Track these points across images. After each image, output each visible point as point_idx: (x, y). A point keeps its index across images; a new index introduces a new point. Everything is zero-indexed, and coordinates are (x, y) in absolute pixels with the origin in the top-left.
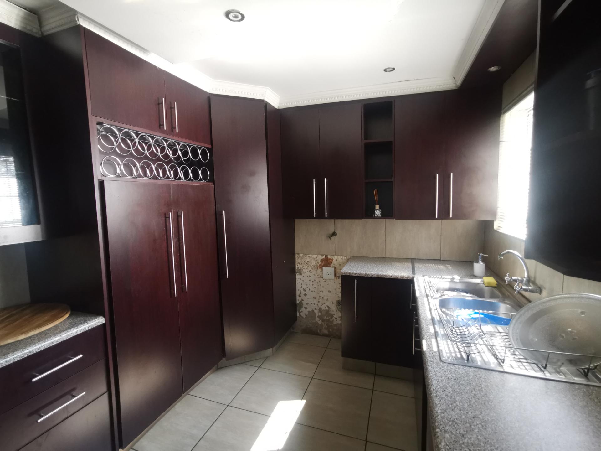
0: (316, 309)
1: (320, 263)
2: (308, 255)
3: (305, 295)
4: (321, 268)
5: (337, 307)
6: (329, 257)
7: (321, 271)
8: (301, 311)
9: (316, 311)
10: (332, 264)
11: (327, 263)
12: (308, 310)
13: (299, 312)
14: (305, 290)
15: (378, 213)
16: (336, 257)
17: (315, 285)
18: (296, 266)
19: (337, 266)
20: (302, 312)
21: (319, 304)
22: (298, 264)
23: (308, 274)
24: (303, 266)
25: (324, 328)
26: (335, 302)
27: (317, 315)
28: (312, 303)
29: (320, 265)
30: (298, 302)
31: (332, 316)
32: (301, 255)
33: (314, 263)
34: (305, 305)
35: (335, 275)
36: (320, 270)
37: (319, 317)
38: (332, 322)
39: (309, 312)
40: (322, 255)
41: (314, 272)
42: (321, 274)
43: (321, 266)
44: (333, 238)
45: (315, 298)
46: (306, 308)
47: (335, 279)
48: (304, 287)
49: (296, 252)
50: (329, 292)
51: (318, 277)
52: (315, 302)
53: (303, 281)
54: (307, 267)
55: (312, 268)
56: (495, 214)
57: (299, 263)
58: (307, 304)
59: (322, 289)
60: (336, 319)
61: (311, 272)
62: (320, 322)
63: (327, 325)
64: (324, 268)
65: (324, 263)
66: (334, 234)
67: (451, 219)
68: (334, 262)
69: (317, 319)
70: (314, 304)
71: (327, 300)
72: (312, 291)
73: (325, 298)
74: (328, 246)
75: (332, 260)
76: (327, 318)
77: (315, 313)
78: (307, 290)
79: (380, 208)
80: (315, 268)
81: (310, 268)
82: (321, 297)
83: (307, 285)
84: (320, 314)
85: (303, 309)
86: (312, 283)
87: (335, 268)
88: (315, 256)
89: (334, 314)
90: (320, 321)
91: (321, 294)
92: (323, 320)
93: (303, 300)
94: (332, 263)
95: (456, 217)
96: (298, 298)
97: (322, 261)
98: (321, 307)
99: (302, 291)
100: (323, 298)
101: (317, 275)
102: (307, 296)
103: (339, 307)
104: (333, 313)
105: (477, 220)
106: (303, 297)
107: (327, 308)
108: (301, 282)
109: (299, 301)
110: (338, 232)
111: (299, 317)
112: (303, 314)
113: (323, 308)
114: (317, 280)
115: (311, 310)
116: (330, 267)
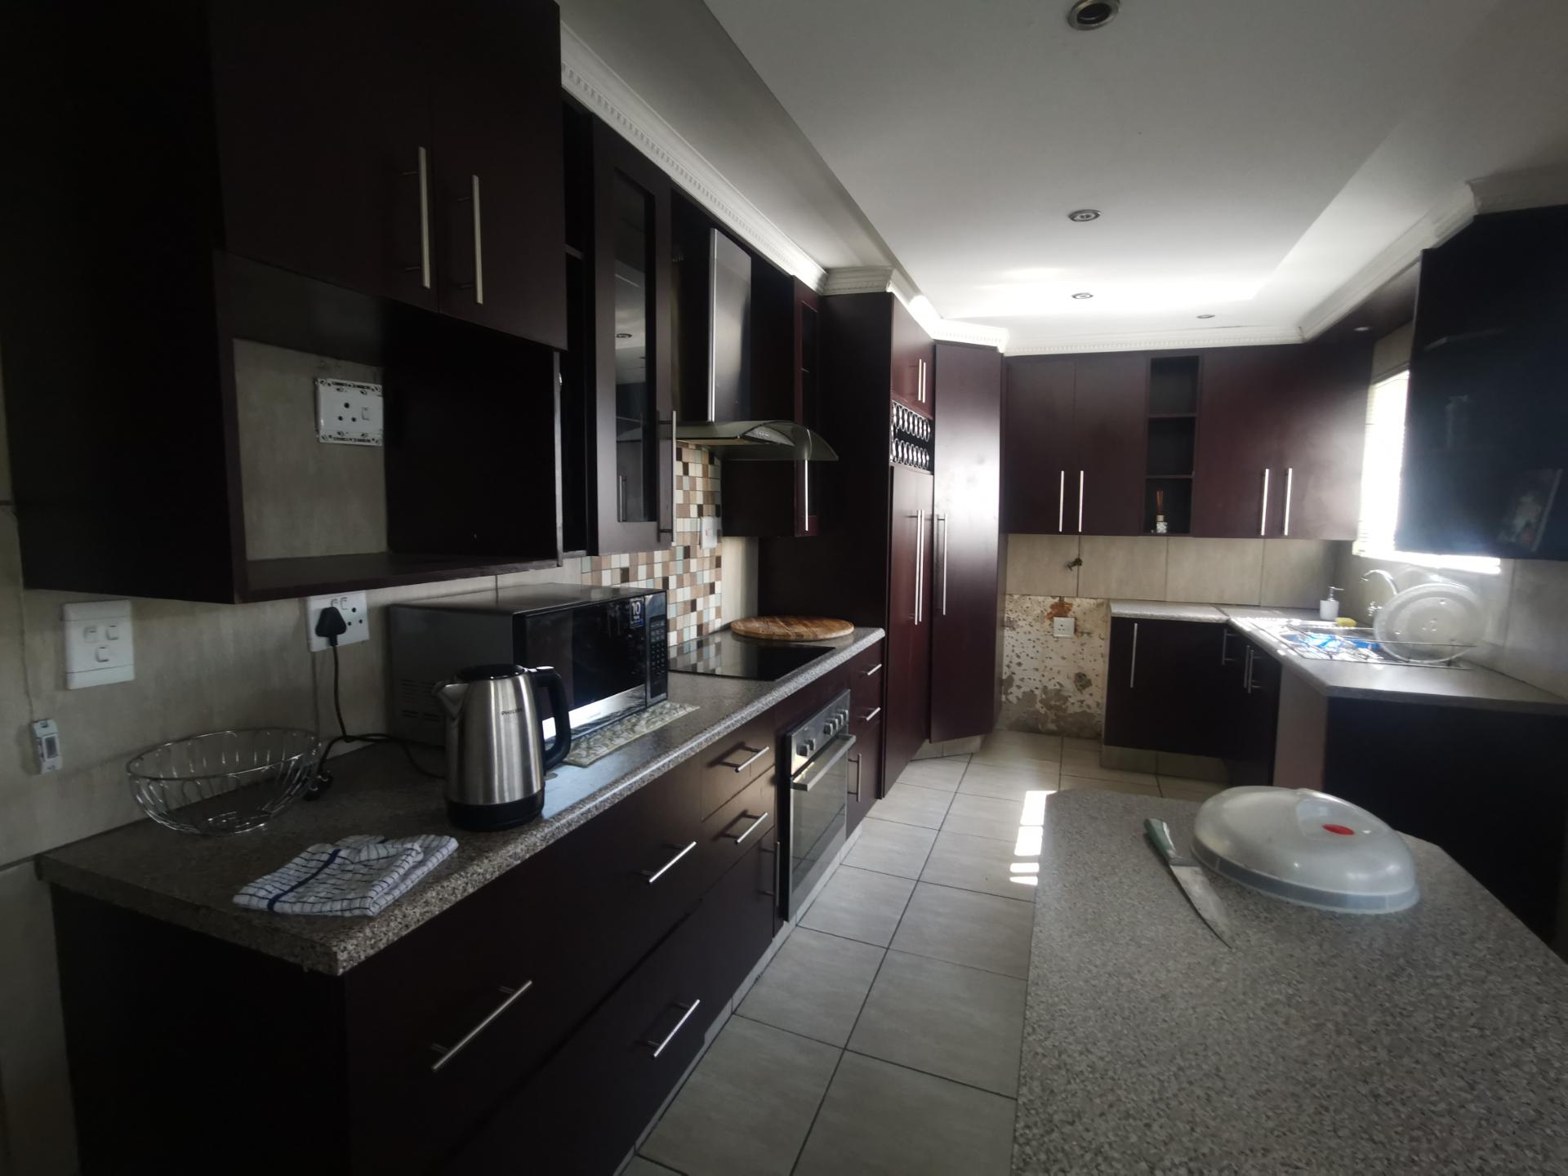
0: (1037, 688)
1: (1049, 610)
2: (1028, 597)
3: (1019, 664)
4: (1051, 619)
5: (1076, 686)
6: (1066, 600)
7: (1050, 625)
8: (1009, 691)
9: (1037, 692)
10: (1071, 613)
11: (1061, 609)
12: (1022, 690)
13: (1007, 694)
14: (1018, 657)
15: (1161, 527)
16: (1078, 600)
17: (1039, 648)
18: (1006, 615)
19: (1079, 615)
20: (1011, 693)
21: (1043, 679)
22: (1009, 613)
23: (1028, 628)
24: (1018, 616)
25: (1049, 720)
26: (1072, 675)
27: (1039, 698)
28: (1030, 679)
29: (1048, 614)
30: (1004, 677)
31: (1066, 699)
32: (1016, 597)
33: (1038, 611)
34: (1017, 682)
35: (1076, 630)
36: (1048, 622)
37: (1042, 701)
38: (1066, 710)
39: (1024, 693)
40: (1053, 597)
41: (1037, 626)
42: (1050, 630)
43: (1051, 616)
44: (1075, 568)
45: (1037, 670)
46: (1019, 687)
47: (1076, 638)
48: (1018, 650)
49: (1008, 591)
50: (1064, 658)
51: (1043, 634)
52: (1037, 676)
53: (1017, 640)
54: (1024, 617)
55: (1034, 619)
56: (1354, 532)
57: (1011, 610)
58: (1022, 680)
59: (1052, 655)
60: (1073, 704)
61: (1031, 626)
62: (1043, 711)
63: (1055, 714)
64: (1055, 619)
65: (1056, 610)
66: (1078, 562)
67: (1287, 537)
68: (1074, 608)
69: (1038, 706)
70: (1035, 680)
71: (1059, 672)
72: (1032, 658)
73: (1056, 669)
74: (1066, 583)
75: (1071, 605)
76: (1058, 703)
77: (1036, 695)
78: (1023, 655)
79: (1165, 521)
80: (1038, 618)
81: (1030, 619)
82: (1048, 669)
83: (1023, 647)
84: (1044, 696)
85: (1014, 689)
86: (1032, 644)
87: (1076, 619)
88: (1041, 599)
89: (1070, 697)
90: (1044, 709)
91: (1048, 663)
92: (1050, 708)
93: (1014, 673)
94: (1070, 610)
95: (1294, 534)
96: (1005, 669)
97: (1052, 607)
98: (1047, 685)
99: (1015, 657)
100: (1051, 669)
101: (1042, 630)
102: (1023, 667)
103: (1078, 684)
104: (1065, 694)
105: (1327, 541)
106: (1014, 667)
107: (1058, 687)
108: (1013, 642)
109: (1008, 674)
110: (1083, 559)
111: (1005, 703)
112: (1012, 698)
113: (1051, 686)
114: (1043, 639)
115: (1027, 690)
116: (1066, 616)
